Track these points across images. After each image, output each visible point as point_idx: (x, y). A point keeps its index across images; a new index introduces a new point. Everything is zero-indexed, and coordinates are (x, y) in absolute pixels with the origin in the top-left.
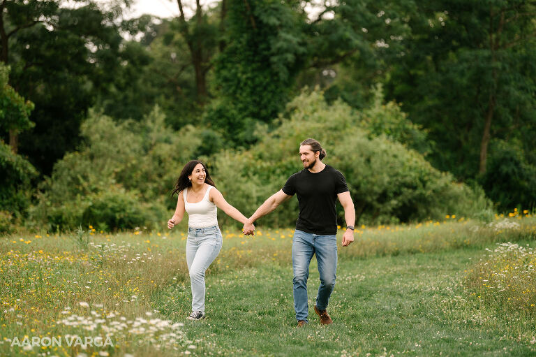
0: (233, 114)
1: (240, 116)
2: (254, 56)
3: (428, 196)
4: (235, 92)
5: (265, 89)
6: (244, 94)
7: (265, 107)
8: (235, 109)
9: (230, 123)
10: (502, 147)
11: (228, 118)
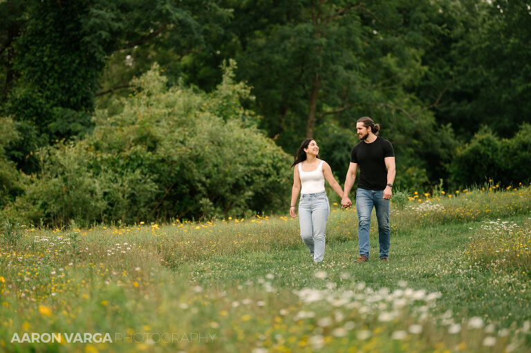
0: (40, 103)
1: (48, 106)
2: (60, 37)
3: (283, 185)
4: (40, 79)
5: (75, 74)
6: (51, 81)
7: (75, 95)
8: (42, 97)
9: (37, 114)
10: (333, 132)
11: (35, 108)
